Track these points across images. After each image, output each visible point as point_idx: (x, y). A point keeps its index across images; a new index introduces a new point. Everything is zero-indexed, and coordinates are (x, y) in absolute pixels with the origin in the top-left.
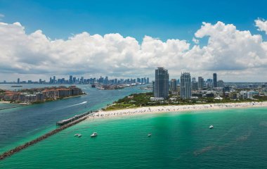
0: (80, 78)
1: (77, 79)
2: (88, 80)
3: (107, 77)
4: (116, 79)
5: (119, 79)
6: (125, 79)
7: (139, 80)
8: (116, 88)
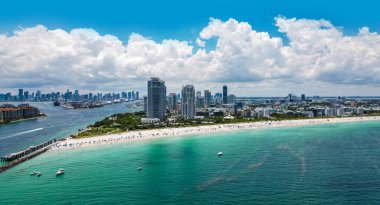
0: (35, 93)
1: (30, 93)
2: (48, 96)
3: (77, 91)
4: (91, 94)
5: (95, 93)
6: (104, 93)
7: (124, 95)
8: (91, 107)
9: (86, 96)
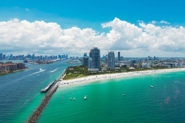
0: (9, 55)
1: (7, 56)
2: (17, 57)
3: (34, 55)
4: (41, 56)
5: (44, 56)
6: (49, 55)
7: (60, 56)
9: (38, 57)
